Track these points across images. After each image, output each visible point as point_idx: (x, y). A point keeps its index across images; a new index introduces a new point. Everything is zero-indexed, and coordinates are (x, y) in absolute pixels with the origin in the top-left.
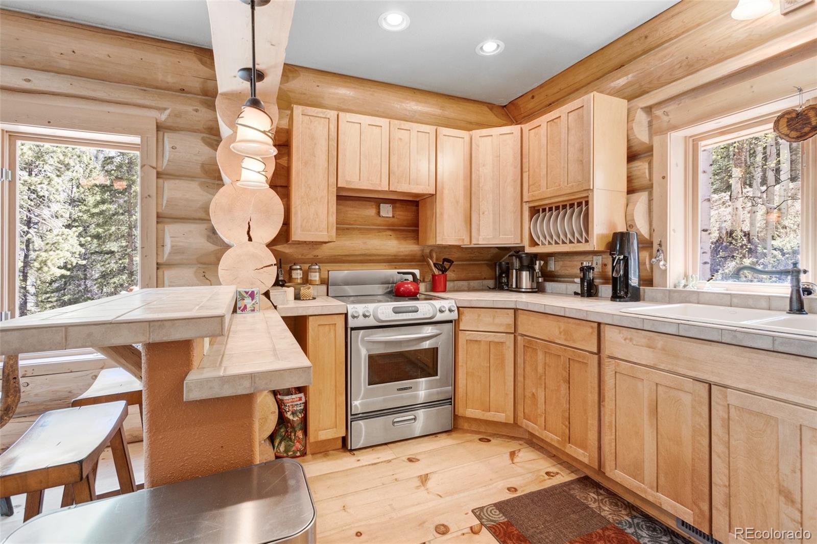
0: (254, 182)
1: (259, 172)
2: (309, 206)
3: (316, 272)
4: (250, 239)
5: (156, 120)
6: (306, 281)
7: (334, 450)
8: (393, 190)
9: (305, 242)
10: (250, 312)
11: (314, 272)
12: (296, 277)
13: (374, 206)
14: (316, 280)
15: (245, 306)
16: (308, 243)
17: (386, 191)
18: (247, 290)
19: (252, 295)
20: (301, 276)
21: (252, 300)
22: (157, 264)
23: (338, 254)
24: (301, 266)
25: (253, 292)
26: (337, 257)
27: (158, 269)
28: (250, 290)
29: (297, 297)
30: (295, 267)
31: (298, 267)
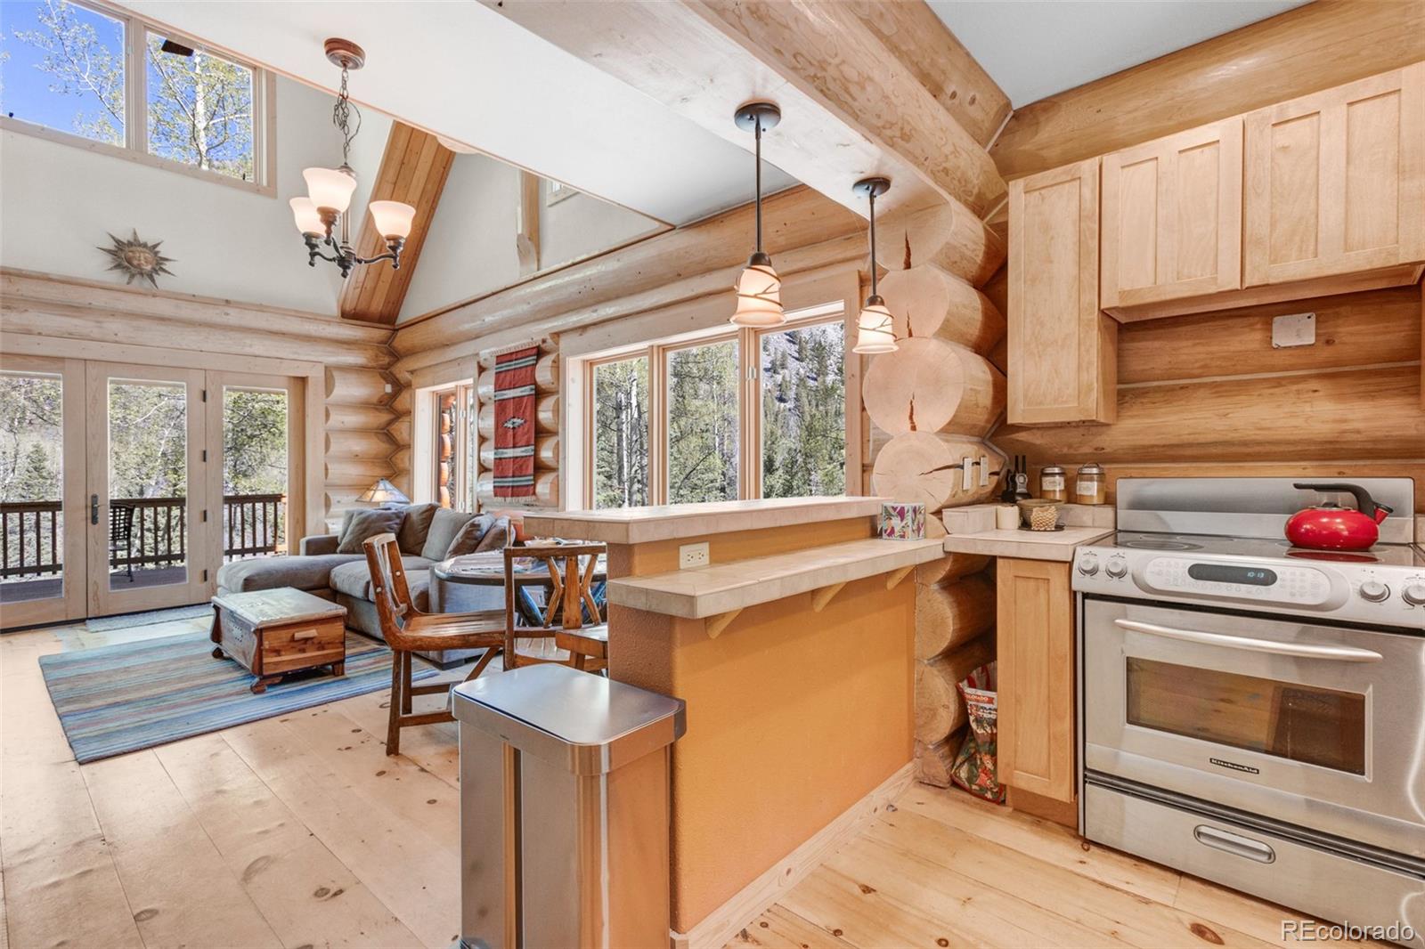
0: (876, 344)
1: (874, 330)
2: (1040, 357)
3: (1091, 480)
4: (914, 428)
5: (859, 272)
6: (1071, 497)
7: (1058, 823)
8: (1256, 282)
9: (1069, 423)
10: (898, 538)
11: (1087, 480)
12: (1052, 489)
13: (1259, 326)
14: (1092, 496)
15: (893, 529)
16: (1074, 424)
17: (1238, 290)
18: (895, 505)
19: (902, 514)
20: (1062, 488)
21: (902, 520)
22: (863, 465)
23: (1153, 442)
24: (1062, 469)
25: (903, 508)
26: (1150, 450)
27: (864, 471)
28: (899, 505)
29: (1025, 525)
30: (1049, 470)
31: (1057, 470)
